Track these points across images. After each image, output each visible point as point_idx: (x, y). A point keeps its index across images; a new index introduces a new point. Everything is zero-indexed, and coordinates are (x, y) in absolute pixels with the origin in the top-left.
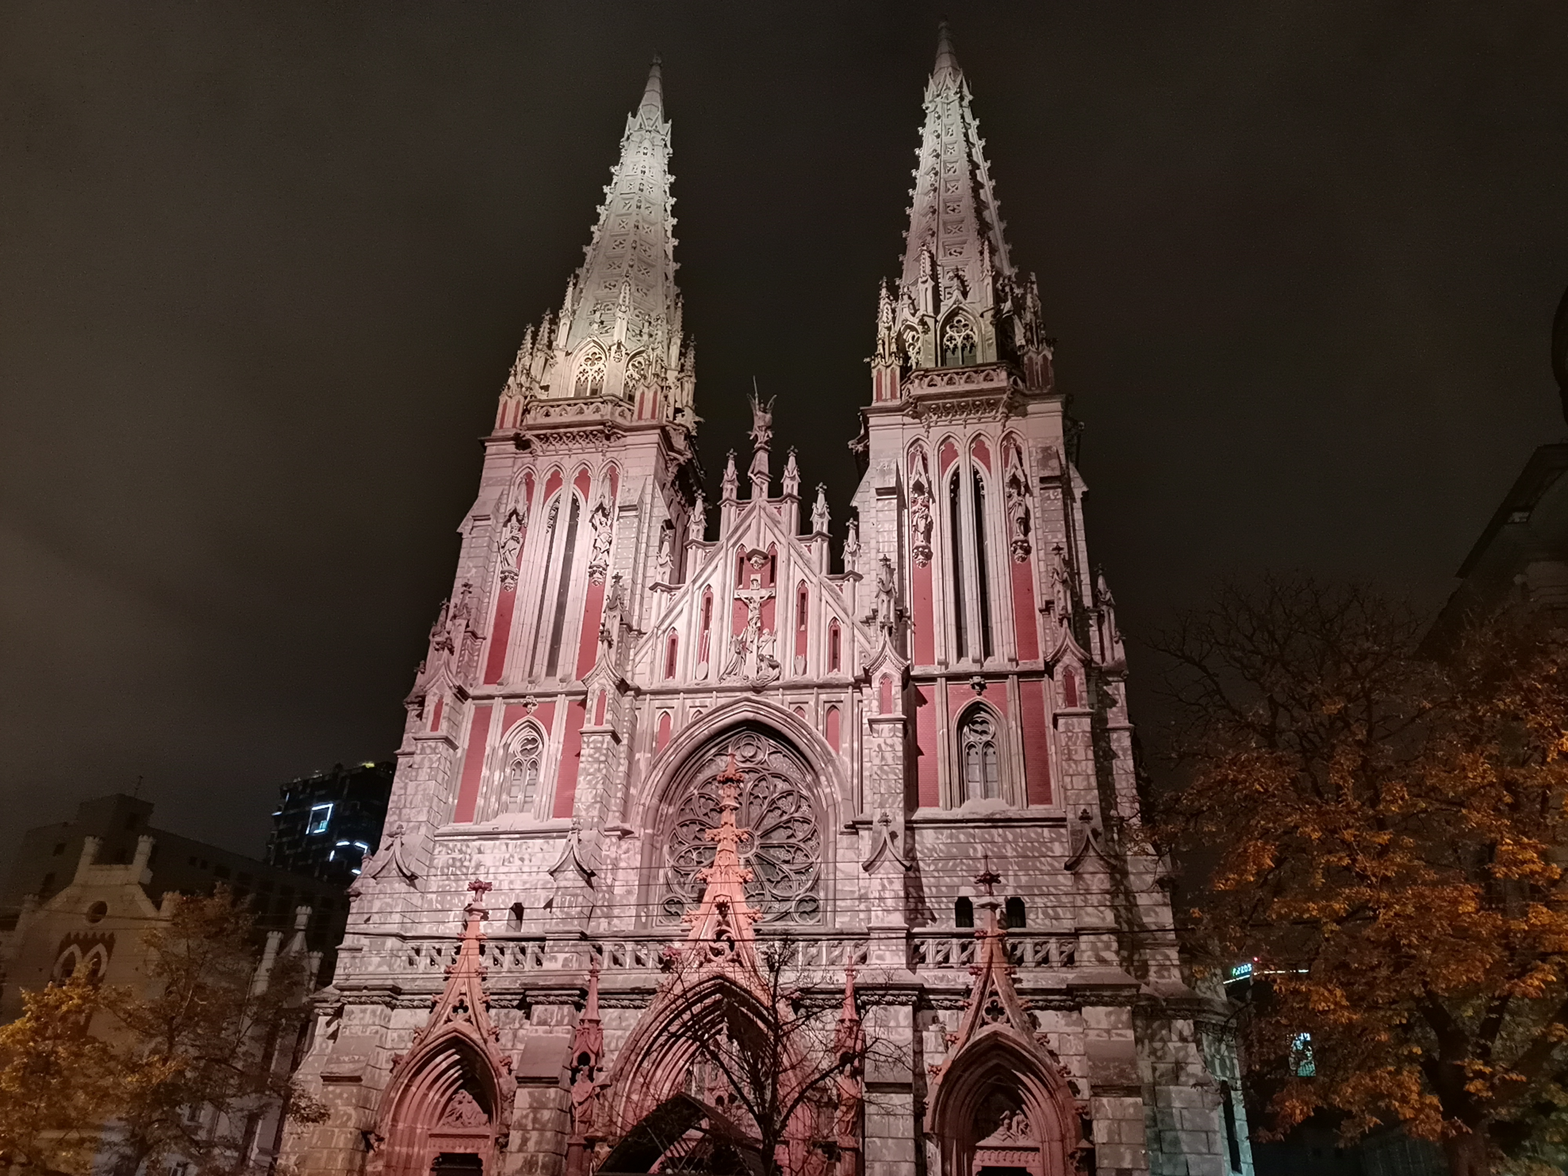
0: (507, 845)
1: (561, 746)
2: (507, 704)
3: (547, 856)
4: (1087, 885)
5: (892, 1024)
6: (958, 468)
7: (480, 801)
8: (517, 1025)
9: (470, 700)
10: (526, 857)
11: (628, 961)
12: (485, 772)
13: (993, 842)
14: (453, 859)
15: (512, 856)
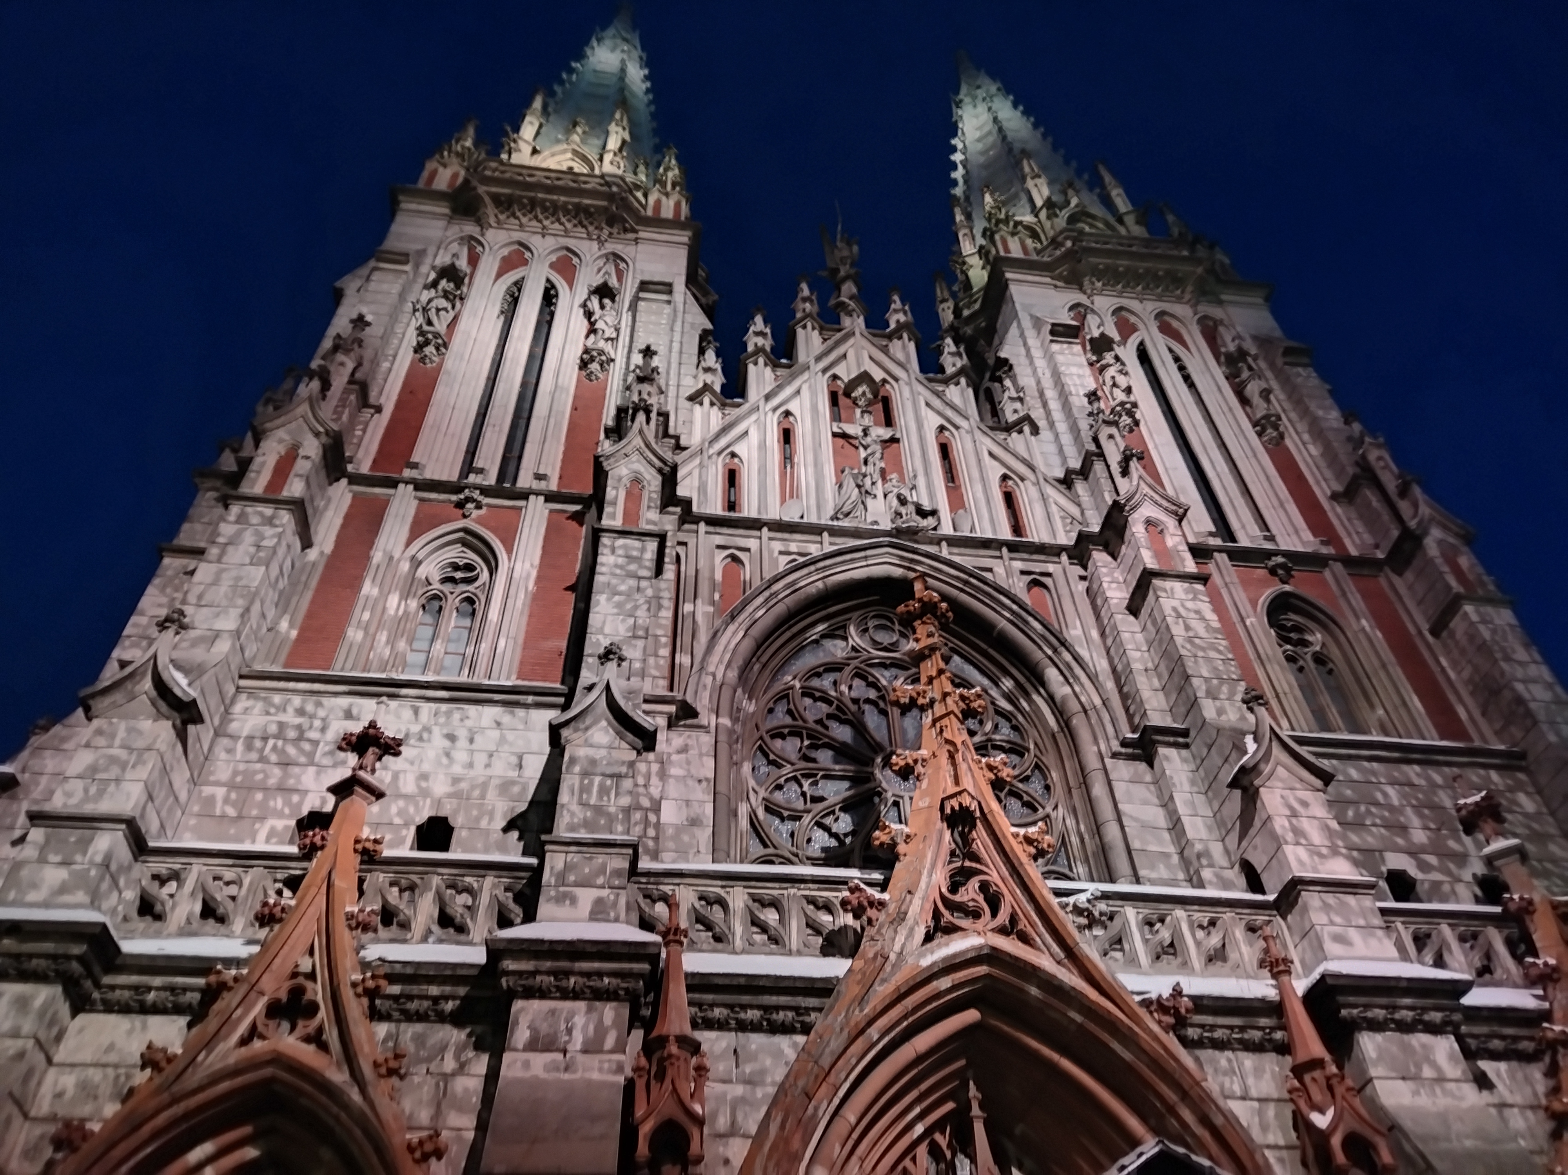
0: (416, 711)
1: (534, 573)
2: (421, 500)
3: (510, 736)
6: (1141, 343)
7: (354, 634)
8: (449, 1064)
9: (344, 482)
10: (462, 734)
11: (738, 929)
12: (369, 589)
13: (1411, 785)
14: (282, 725)
15: (427, 729)
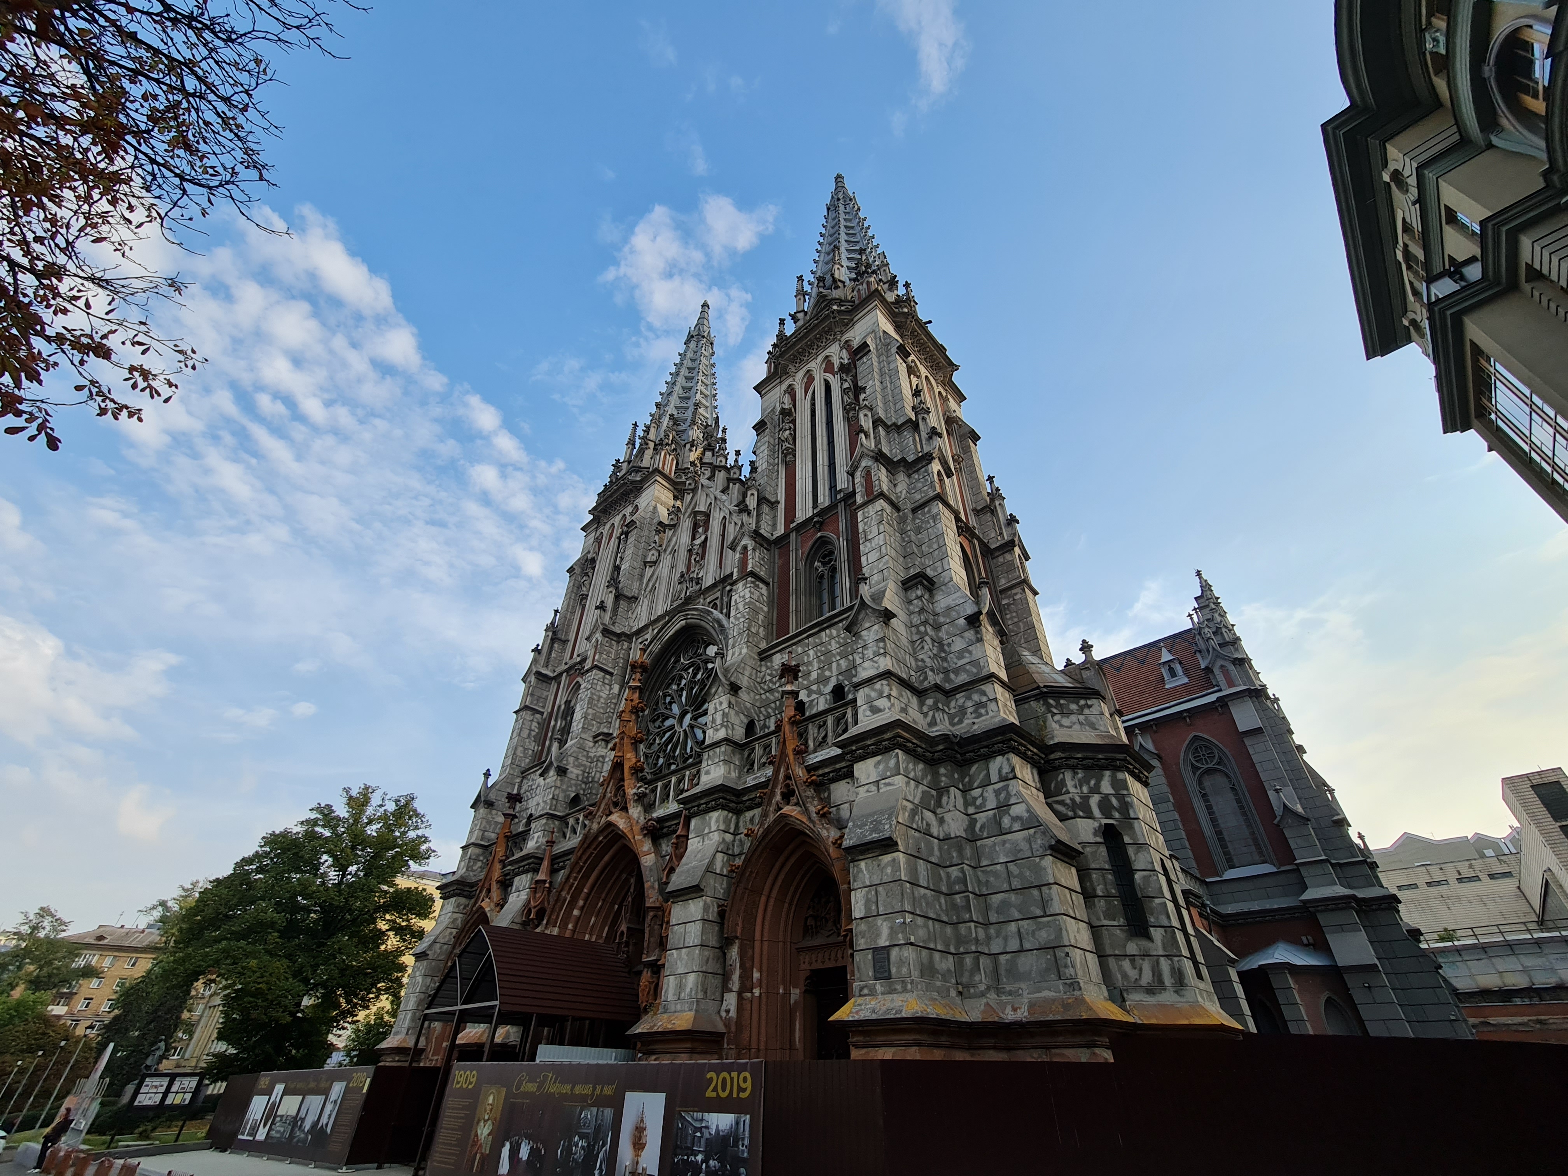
2: (570, 675)
4: (865, 641)
5: (706, 831)
